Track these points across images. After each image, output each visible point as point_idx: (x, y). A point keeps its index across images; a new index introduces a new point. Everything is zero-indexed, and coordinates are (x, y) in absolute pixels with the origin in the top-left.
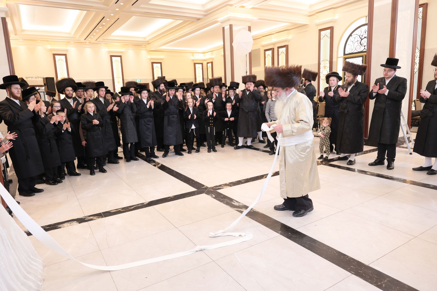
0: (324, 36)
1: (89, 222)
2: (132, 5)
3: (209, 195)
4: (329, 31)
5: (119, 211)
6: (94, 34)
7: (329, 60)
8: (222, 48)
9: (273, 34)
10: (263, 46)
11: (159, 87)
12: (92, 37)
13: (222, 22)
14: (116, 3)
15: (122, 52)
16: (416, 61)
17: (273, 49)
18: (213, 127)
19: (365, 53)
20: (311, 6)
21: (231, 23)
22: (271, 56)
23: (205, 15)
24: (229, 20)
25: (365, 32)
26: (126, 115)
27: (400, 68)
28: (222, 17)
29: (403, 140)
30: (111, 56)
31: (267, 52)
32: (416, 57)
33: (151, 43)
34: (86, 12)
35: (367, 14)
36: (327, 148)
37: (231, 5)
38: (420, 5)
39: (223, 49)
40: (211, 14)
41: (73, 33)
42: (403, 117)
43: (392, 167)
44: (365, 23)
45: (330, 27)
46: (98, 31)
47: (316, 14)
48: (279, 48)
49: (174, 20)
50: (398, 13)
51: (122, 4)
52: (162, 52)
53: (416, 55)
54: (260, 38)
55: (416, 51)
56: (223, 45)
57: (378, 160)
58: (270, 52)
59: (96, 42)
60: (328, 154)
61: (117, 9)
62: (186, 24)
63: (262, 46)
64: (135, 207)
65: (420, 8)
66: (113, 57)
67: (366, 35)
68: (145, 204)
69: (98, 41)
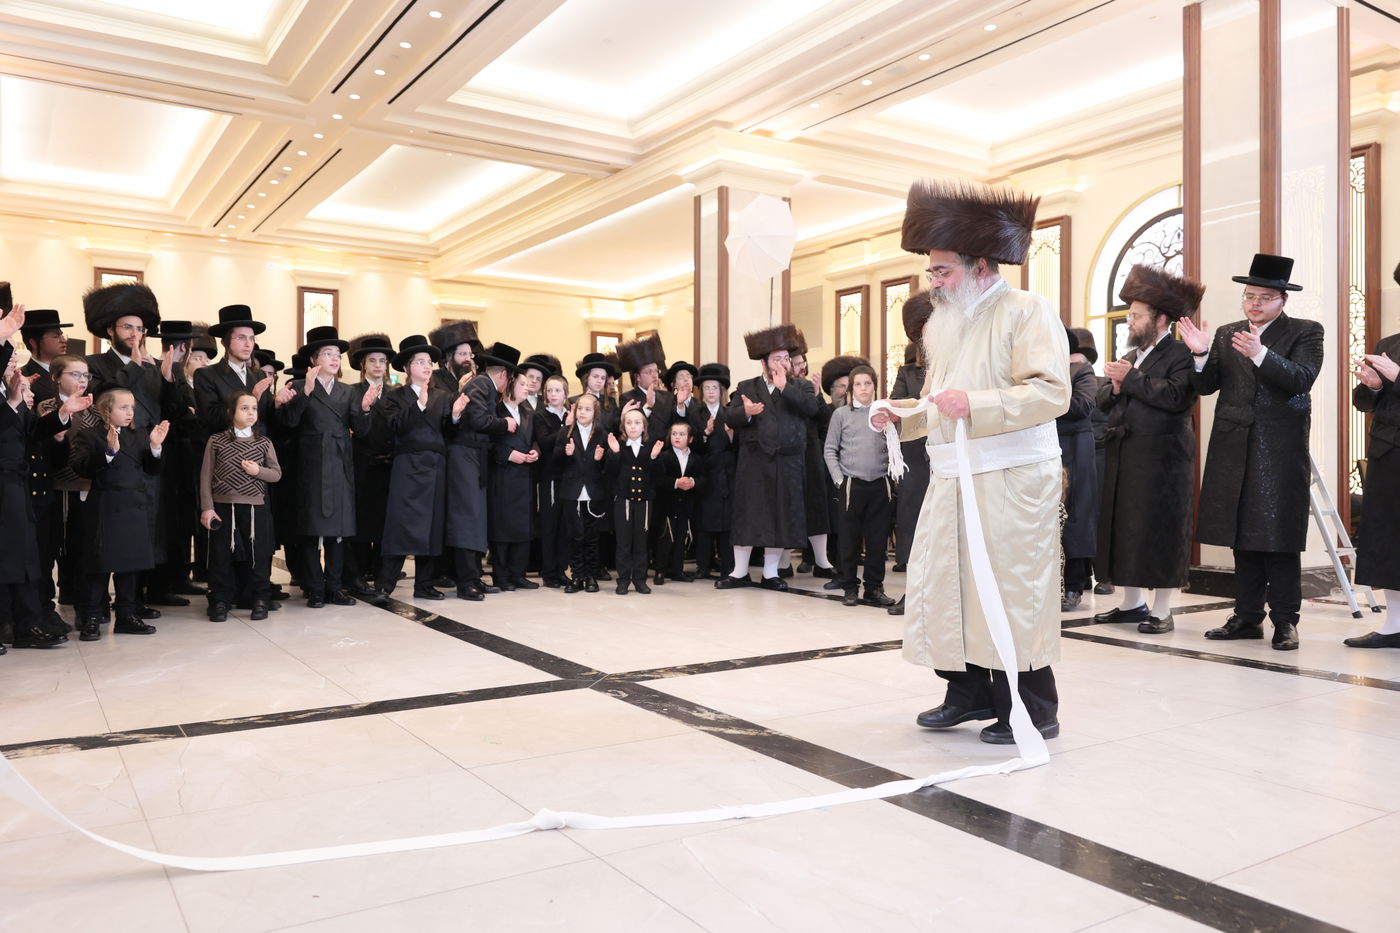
0: (1038, 246)
1: (121, 747)
2: (390, 103)
3: (606, 692)
4: (1057, 229)
6: (251, 206)
9: (867, 239)
10: (833, 279)
11: (454, 354)
12: (240, 217)
13: (695, 180)
14: (334, 92)
15: (342, 279)
16: (1353, 331)
17: (868, 287)
18: (644, 501)
20: (994, 149)
21: (724, 181)
22: (860, 313)
23: (638, 158)
24: (716, 171)
25: (1179, 235)
26: (322, 435)
27: (1298, 288)
28: (692, 161)
29: (1327, 580)
30: (302, 290)
31: (844, 300)
32: (1353, 316)
33: (444, 252)
34: (227, 119)
35: (1179, 177)
37: (726, 125)
38: (1354, 150)
39: (692, 288)
40: (660, 153)
41: (173, 202)
42: (1322, 489)
43: (1290, 642)
44: (1174, 206)
45: (1061, 218)
46: (264, 195)
47: (1011, 176)
48: (886, 284)
49: (537, 170)
50: (1283, 175)
51: (355, 97)
53: (1353, 310)
54: (823, 252)
55: (1353, 296)
56: (692, 275)
57: (1240, 621)
58: (857, 298)
59: (252, 237)
61: (337, 117)
62: (572, 187)
63: (828, 279)
64: (313, 713)
65: (1357, 159)
66: (306, 294)
67: (1181, 246)
68: (355, 707)
69: (260, 236)
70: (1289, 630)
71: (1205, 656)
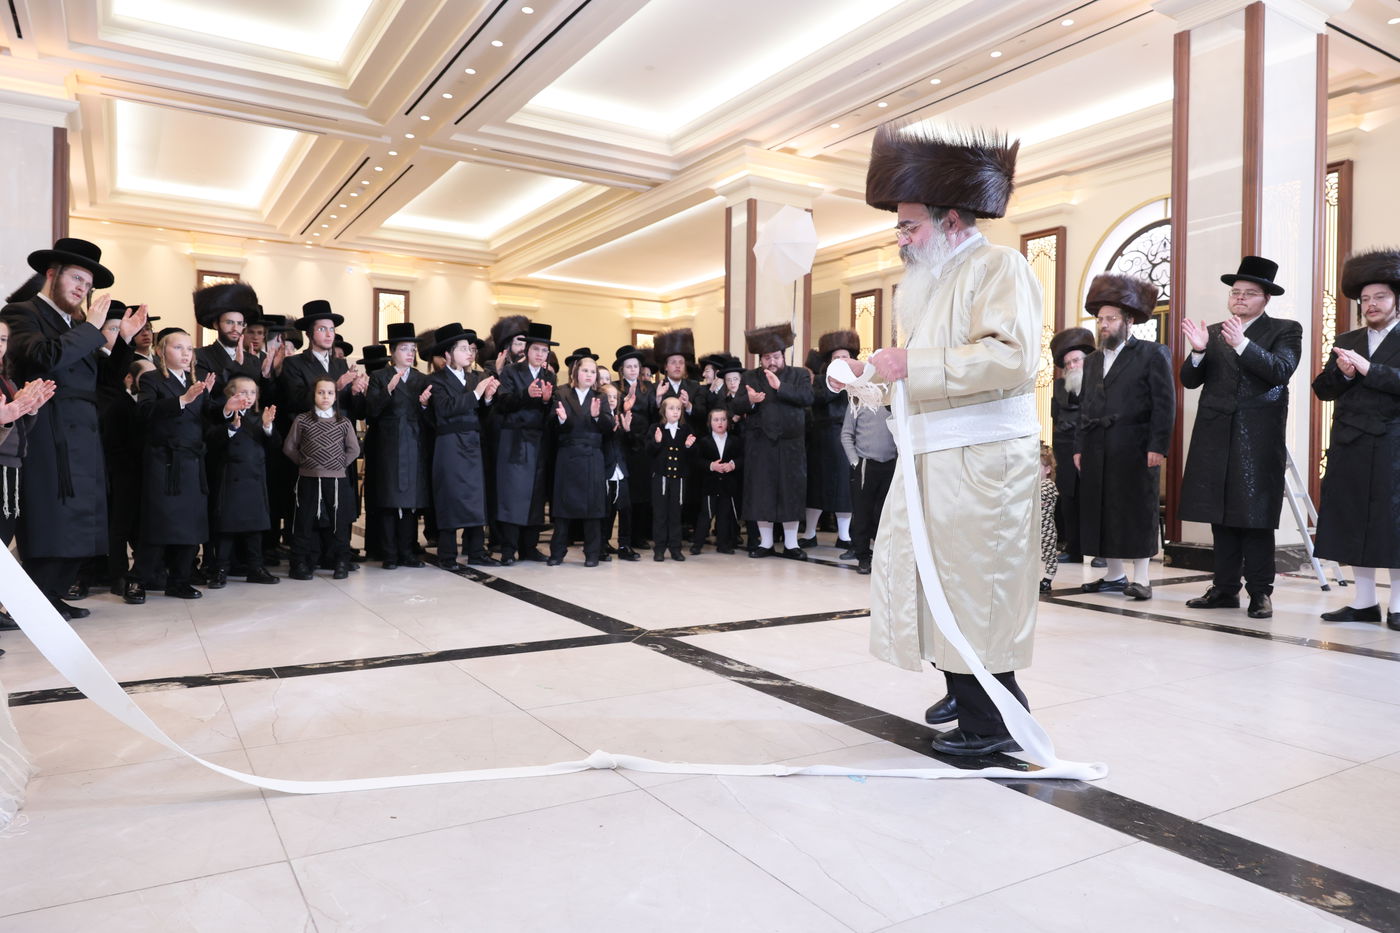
0: (1036, 254)
1: (222, 686)
2: (456, 123)
3: (647, 645)
4: (1053, 239)
5: (336, 667)
6: (333, 217)
7: (1053, 327)
8: (722, 288)
9: (879, 247)
10: (848, 283)
12: (324, 226)
13: (726, 194)
14: (407, 113)
15: (412, 281)
16: (1324, 332)
17: (881, 291)
18: (678, 478)
19: (1166, 308)
21: (752, 194)
22: (873, 314)
23: (675, 173)
24: (745, 185)
25: (1165, 244)
27: (1280, 291)
28: (724, 177)
29: (1297, 556)
30: (378, 289)
31: (859, 302)
32: (1324, 318)
33: (505, 258)
34: (313, 138)
35: (1167, 190)
36: (1046, 550)
37: (756, 143)
38: (1330, 166)
39: (723, 291)
40: (696, 169)
41: (266, 212)
42: (1295, 474)
43: (1264, 611)
44: (1161, 217)
45: (1057, 229)
46: (345, 206)
49: (585, 184)
51: (426, 118)
52: (537, 290)
53: (1325, 313)
54: (840, 259)
55: (1325, 300)
56: (723, 280)
57: (1218, 592)
58: (871, 300)
59: (335, 244)
60: (1052, 570)
61: (410, 136)
62: (618, 199)
63: (845, 283)
64: (389, 660)
65: (1330, 175)
66: (381, 294)
67: (1167, 254)
68: (425, 655)
69: (342, 243)
70: (1262, 600)
71: (1187, 622)
